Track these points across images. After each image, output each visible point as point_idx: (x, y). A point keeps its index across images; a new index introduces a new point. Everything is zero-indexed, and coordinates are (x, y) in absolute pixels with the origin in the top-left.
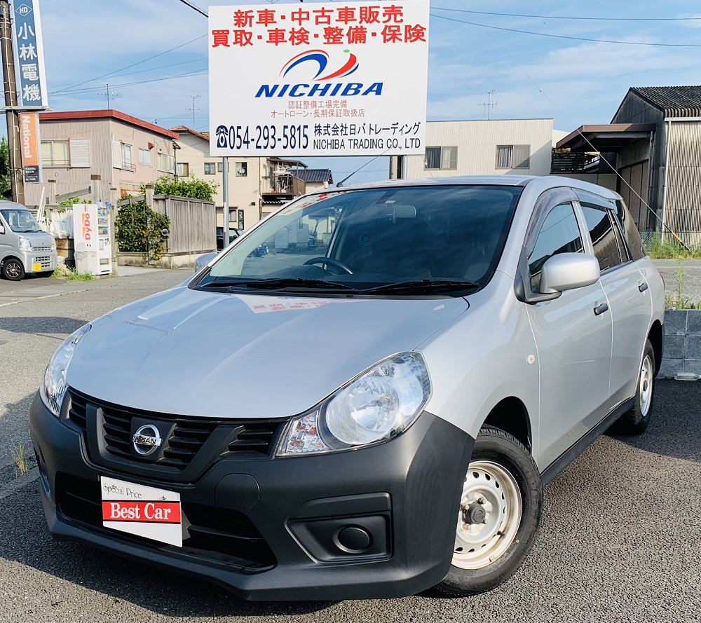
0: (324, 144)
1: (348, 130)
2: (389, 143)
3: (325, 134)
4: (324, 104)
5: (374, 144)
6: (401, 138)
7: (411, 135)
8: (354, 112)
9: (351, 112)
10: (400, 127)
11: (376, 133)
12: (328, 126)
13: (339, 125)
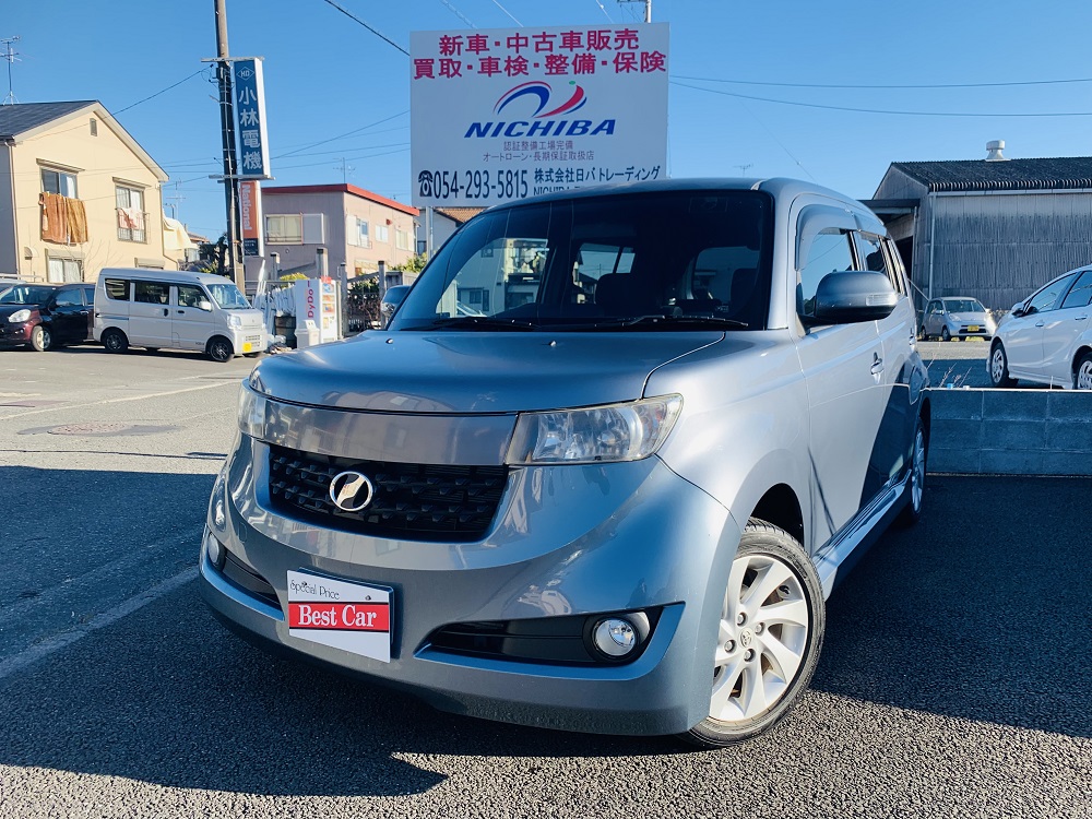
1: (574, 176)
3: (547, 180)
4: (546, 145)
8: (581, 155)
9: (577, 155)
10: (636, 172)
11: (608, 180)
12: (551, 171)
13: (564, 170)
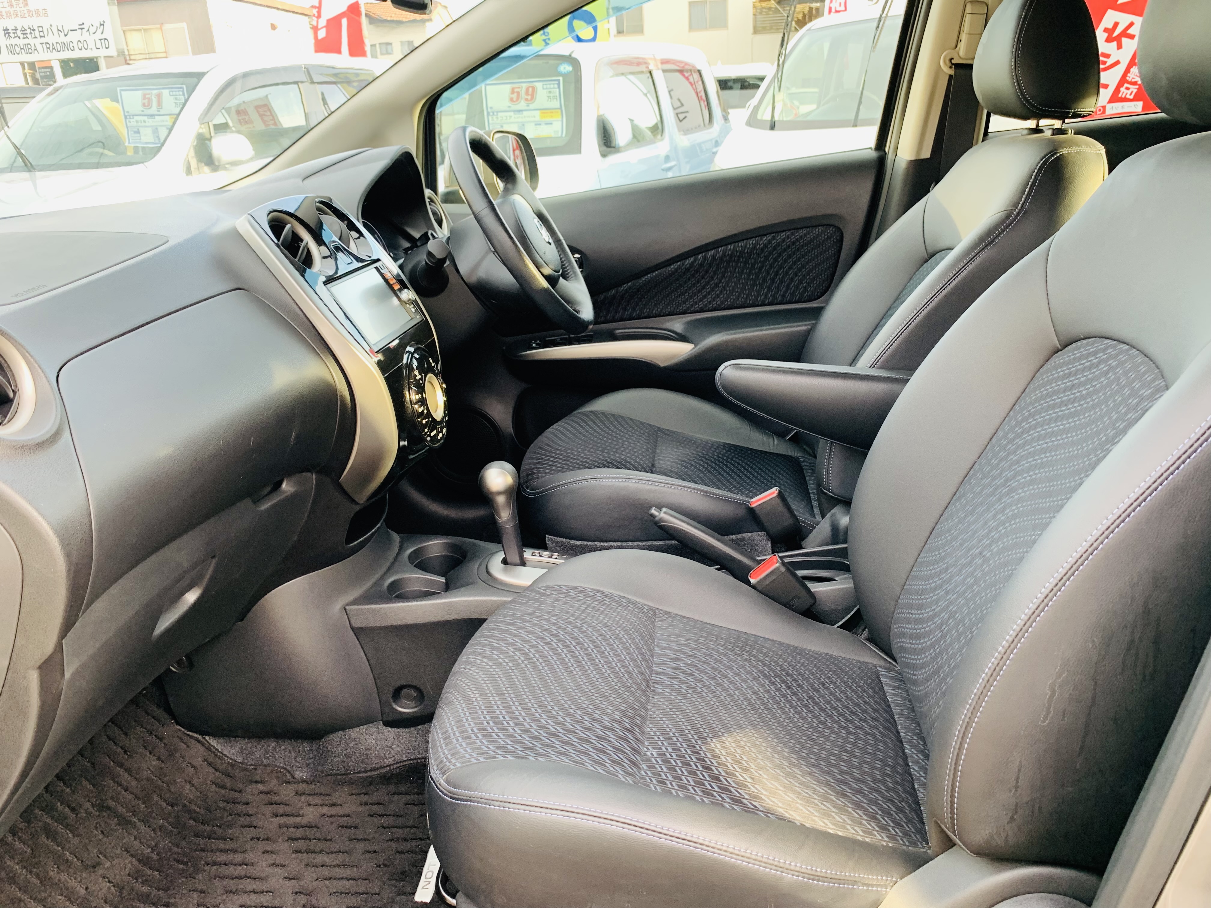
0: (18, 50)
1: (37, 32)
2: (80, 45)
3: (16, 37)
4: (6, 5)
5: (66, 46)
6: (91, 39)
7: (98, 35)
8: (38, 12)
9: (34, 13)
10: (86, 27)
11: (66, 35)
12: (16, 29)
13: (26, 28)
